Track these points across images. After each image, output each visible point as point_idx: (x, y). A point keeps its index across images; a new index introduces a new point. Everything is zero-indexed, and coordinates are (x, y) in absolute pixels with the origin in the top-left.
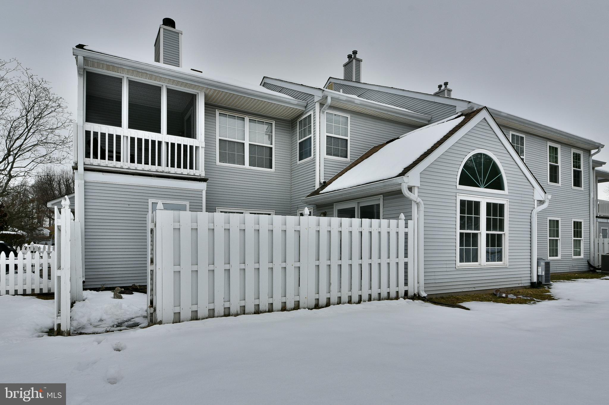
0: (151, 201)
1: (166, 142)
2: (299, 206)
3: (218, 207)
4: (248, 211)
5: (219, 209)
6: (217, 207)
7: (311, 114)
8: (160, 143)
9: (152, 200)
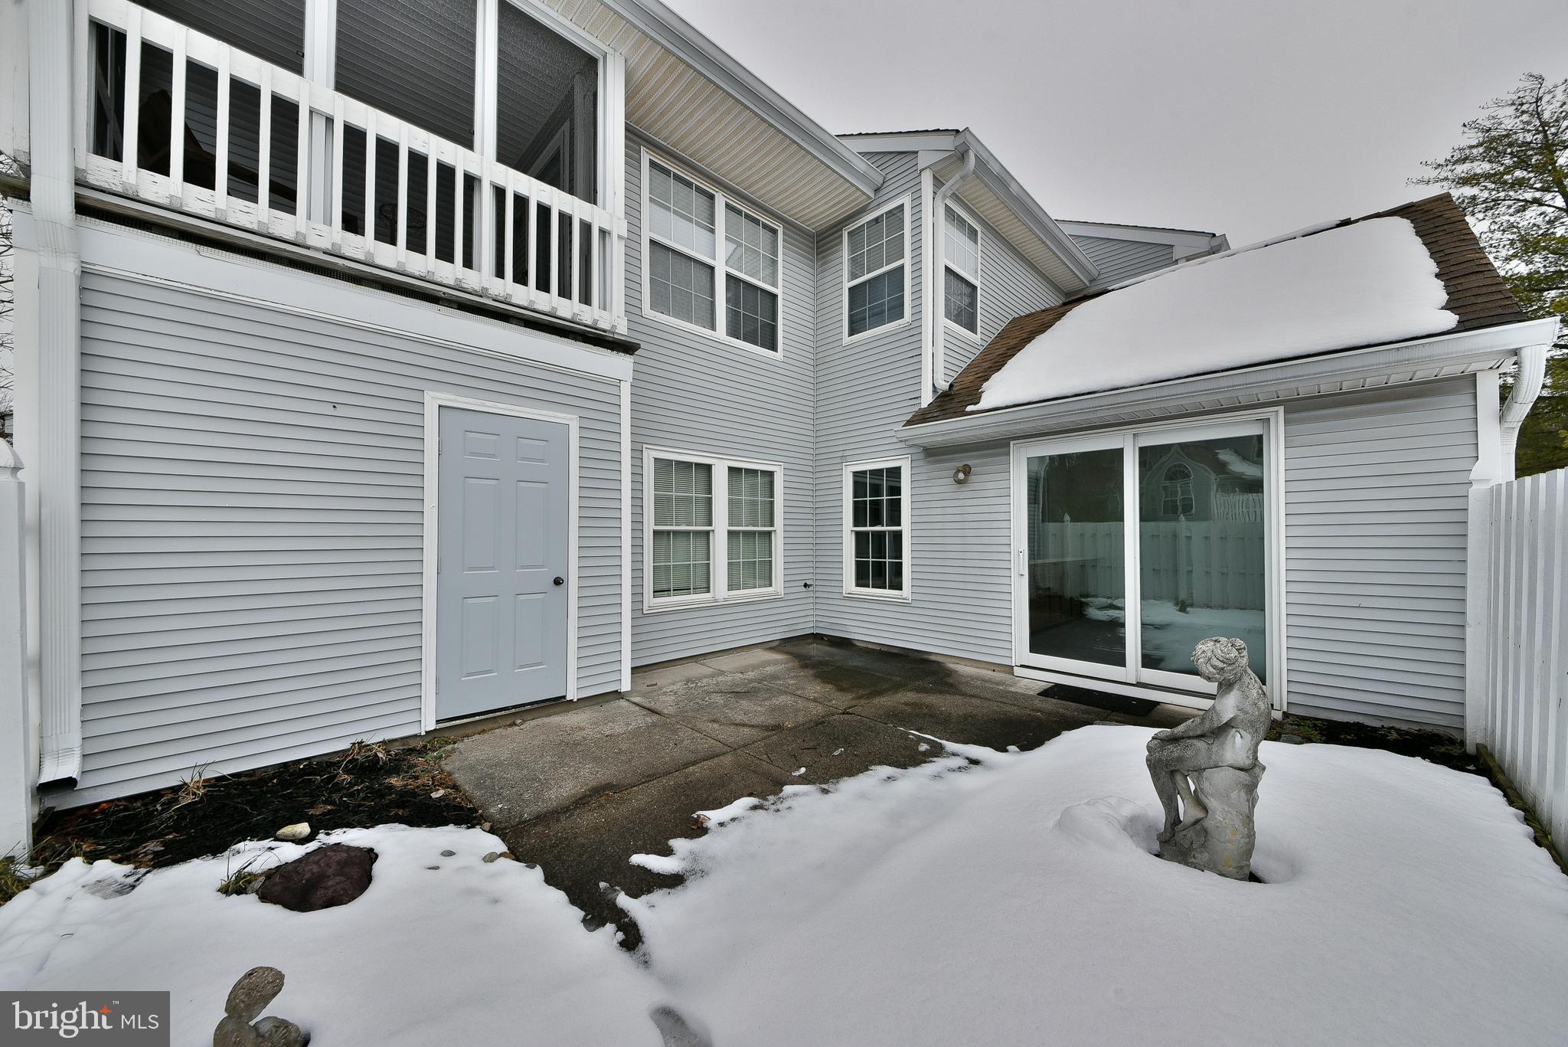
0: (433, 399)
1: (494, 186)
2: (846, 453)
3: (650, 444)
4: (725, 461)
5: (649, 451)
6: (645, 446)
7: (903, 204)
8: (471, 182)
9: (438, 395)
